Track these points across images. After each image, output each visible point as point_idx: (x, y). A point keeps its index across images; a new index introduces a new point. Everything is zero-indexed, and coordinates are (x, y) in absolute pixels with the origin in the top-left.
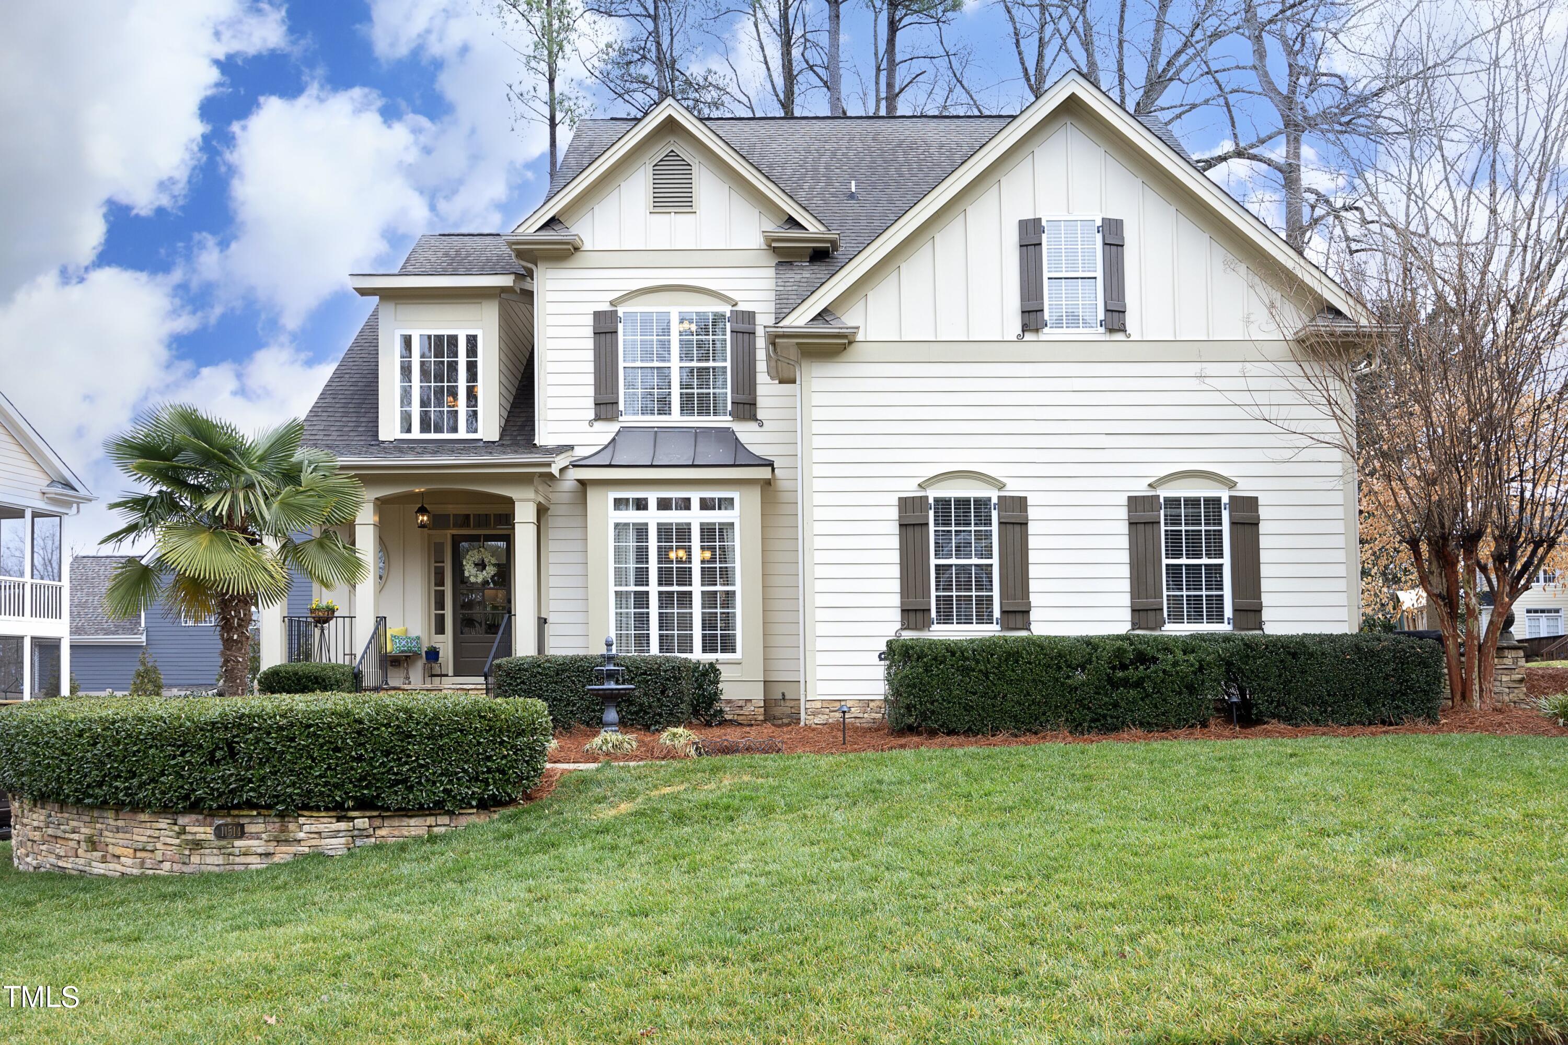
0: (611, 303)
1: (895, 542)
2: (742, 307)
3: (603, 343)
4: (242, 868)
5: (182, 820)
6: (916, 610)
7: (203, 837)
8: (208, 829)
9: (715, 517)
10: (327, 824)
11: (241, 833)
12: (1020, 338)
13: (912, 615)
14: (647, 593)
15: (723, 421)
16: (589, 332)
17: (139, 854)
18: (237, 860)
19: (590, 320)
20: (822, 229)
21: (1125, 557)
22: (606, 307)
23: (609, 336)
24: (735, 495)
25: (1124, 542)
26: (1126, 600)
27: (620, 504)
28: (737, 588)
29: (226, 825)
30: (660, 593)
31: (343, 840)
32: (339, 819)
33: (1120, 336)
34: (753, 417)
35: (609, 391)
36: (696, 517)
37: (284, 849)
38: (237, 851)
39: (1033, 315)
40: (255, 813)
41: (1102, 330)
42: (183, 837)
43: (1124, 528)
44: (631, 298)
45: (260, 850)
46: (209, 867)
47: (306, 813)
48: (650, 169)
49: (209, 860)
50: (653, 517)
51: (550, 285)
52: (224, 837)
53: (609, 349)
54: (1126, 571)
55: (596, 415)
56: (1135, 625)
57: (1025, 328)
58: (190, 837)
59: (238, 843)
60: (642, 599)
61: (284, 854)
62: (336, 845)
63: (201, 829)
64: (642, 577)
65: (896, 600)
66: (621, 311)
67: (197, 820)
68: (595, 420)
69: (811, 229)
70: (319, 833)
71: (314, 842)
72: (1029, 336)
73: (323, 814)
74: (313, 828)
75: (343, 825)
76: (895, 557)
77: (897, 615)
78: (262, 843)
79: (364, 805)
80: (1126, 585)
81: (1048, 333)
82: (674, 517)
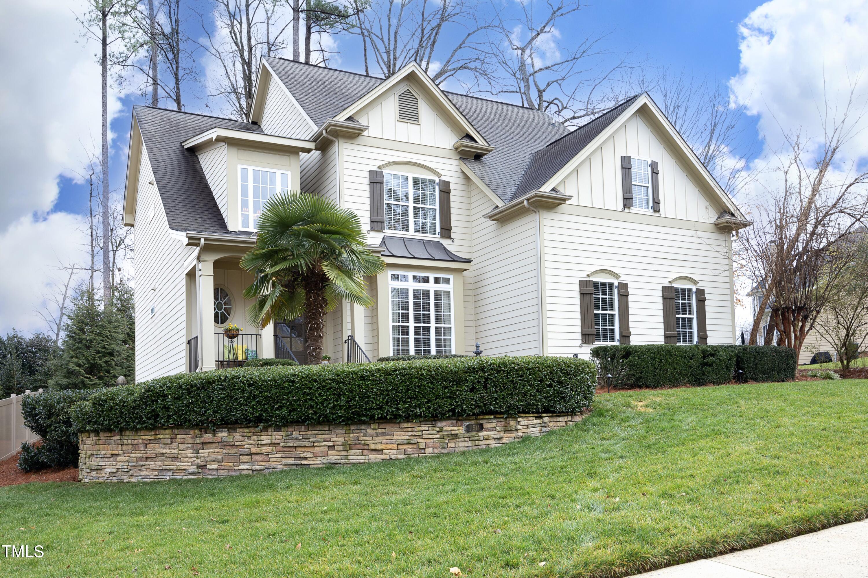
0: (379, 167)
1: (578, 302)
2: (443, 178)
3: (375, 189)
4: (484, 447)
5: (439, 424)
6: (589, 334)
7: (457, 432)
8: (461, 428)
9: (442, 287)
10: (532, 421)
11: (481, 428)
12: (623, 210)
13: (587, 336)
14: (408, 326)
15: (436, 238)
16: (367, 181)
17: (400, 447)
18: (481, 443)
19: (367, 175)
20: (486, 144)
21: (661, 313)
22: (375, 169)
23: (378, 185)
24: (451, 277)
25: (661, 306)
26: (662, 332)
27: (395, 277)
28: (453, 325)
29: (472, 425)
30: (415, 327)
31: (538, 429)
32: (536, 418)
33: (657, 214)
34: (450, 237)
35: (379, 215)
36: (432, 287)
37: (509, 435)
38: (482, 438)
39: (628, 200)
40: (493, 417)
41: (652, 210)
42: (441, 433)
43: (660, 300)
44: (389, 166)
45: (495, 437)
46: (461, 449)
47: (523, 415)
48: (397, 97)
49: (460, 445)
50: (411, 286)
51: (346, 152)
52: (471, 431)
53: (379, 192)
54: (661, 319)
55: (371, 228)
56: (665, 343)
57: (625, 206)
58: (445, 433)
59: (481, 434)
60: (405, 330)
61: (508, 438)
62: (535, 431)
63: (456, 428)
64: (405, 318)
65: (579, 329)
66: (385, 171)
67: (452, 424)
68: (371, 230)
69: (480, 143)
70: (527, 426)
71: (525, 430)
72: (626, 210)
73: (531, 415)
74: (526, 423)
75: (538, 421)
76: (578, 308)
77: (579, 336)
78: (496, 432)
79: (547, 410)
80: (662, 326)
81: (633, 210)
82: (422, 286)
